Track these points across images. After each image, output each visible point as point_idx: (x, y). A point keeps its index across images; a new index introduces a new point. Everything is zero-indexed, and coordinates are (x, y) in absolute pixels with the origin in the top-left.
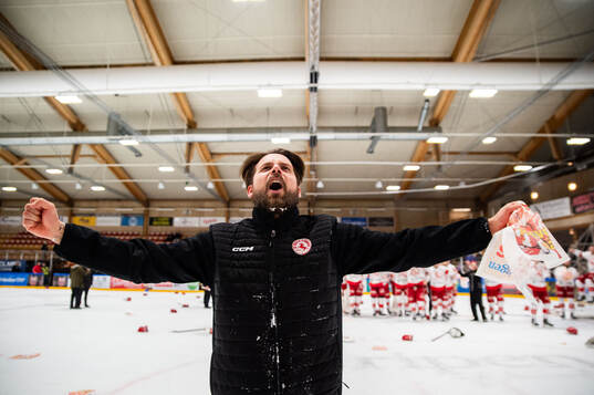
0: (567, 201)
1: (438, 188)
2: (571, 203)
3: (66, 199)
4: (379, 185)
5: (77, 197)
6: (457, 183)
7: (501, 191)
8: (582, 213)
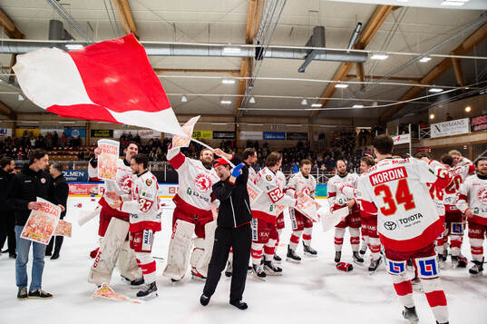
0: (466, 121)
1: (355, 107)
2: (470, 123)
3: (9, 112)
4: (304, 102)
5: (19, 110)
6: (371, 103)
7: (400, 112)
8: (479, 131)
